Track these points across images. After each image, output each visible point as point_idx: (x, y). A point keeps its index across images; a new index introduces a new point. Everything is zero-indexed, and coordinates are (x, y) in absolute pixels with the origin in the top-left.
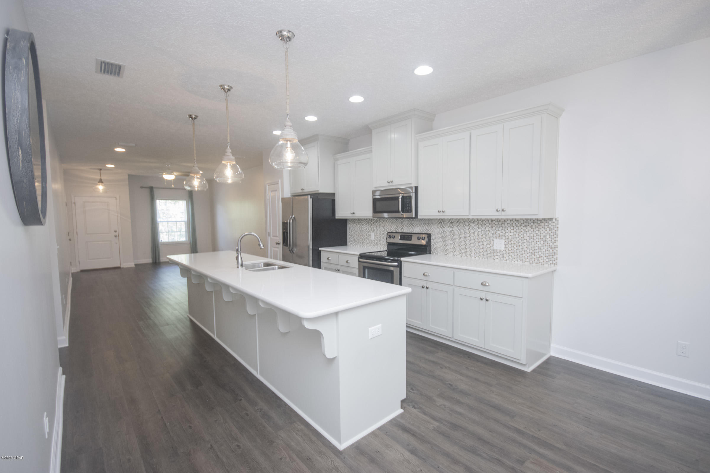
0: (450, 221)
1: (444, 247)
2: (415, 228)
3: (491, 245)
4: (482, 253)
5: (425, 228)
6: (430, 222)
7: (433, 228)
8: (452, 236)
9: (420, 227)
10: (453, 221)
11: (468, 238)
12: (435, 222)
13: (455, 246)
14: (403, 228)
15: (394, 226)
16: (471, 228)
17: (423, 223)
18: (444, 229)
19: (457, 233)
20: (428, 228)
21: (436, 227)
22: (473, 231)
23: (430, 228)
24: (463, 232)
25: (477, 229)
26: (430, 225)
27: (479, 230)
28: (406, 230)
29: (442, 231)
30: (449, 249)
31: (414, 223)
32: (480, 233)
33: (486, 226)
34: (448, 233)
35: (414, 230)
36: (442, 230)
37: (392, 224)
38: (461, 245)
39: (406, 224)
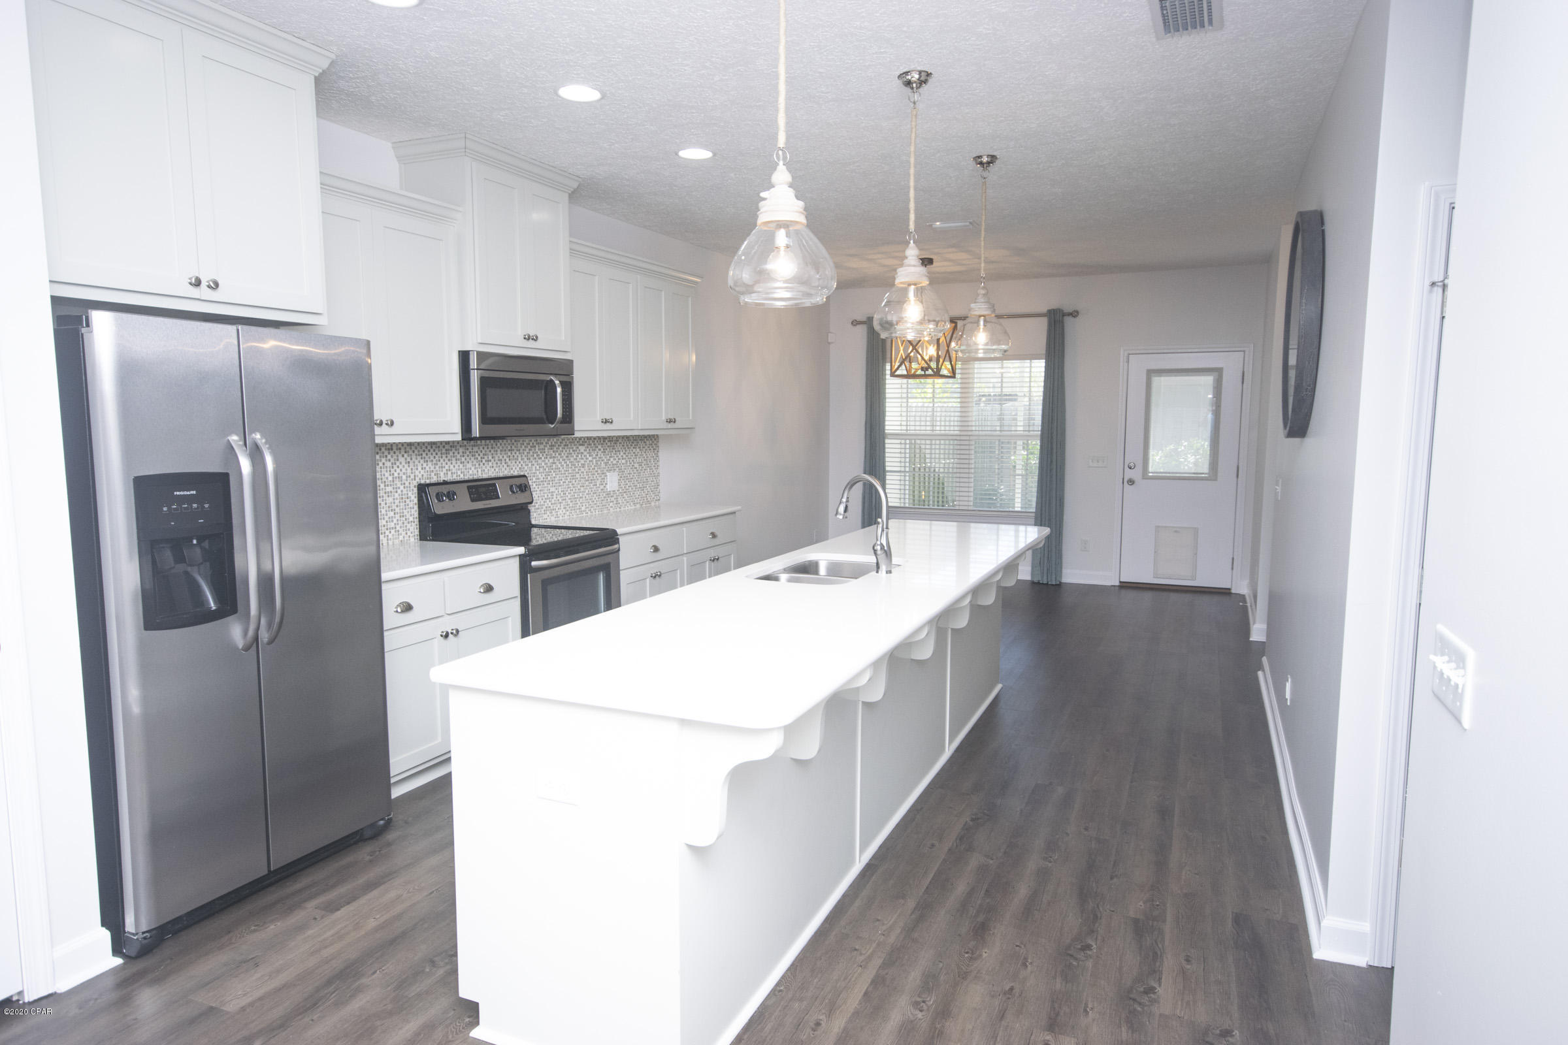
0: (550, 444)
1: (542, 503)
2: (481, 464)
3: (604, 485)
4: (595, 502)
5: (503, 462)
6: (513, 447)
7: (520, 462)
8: (554, 475)
9: (493, 460)
10: (553, 443)
11: (578, 476)
12: (523, 447)
13: (559, 496)
14: (452, 467)
15: (425, 465)
16: (580, 456)
17: (499, 451)
18: (540, 461)
19: (561, 468)
20: (509, 463)
21: (526, 459)
22: (582, 462)
23: (514, 462)
24: (570, 466)
25: (588, 456)
26: (513, 453)
27: (590, 458)
28: (459, 473)
29: (538, 468)
30: (550, 505)
31: (479, 452)
32: (591, 463)
33: (597, 449)
34: (547, 470)
35: (480, 470)
36: (536, 465)
37: (419, 458)
38: (567, 494)
39: (458, 457)
